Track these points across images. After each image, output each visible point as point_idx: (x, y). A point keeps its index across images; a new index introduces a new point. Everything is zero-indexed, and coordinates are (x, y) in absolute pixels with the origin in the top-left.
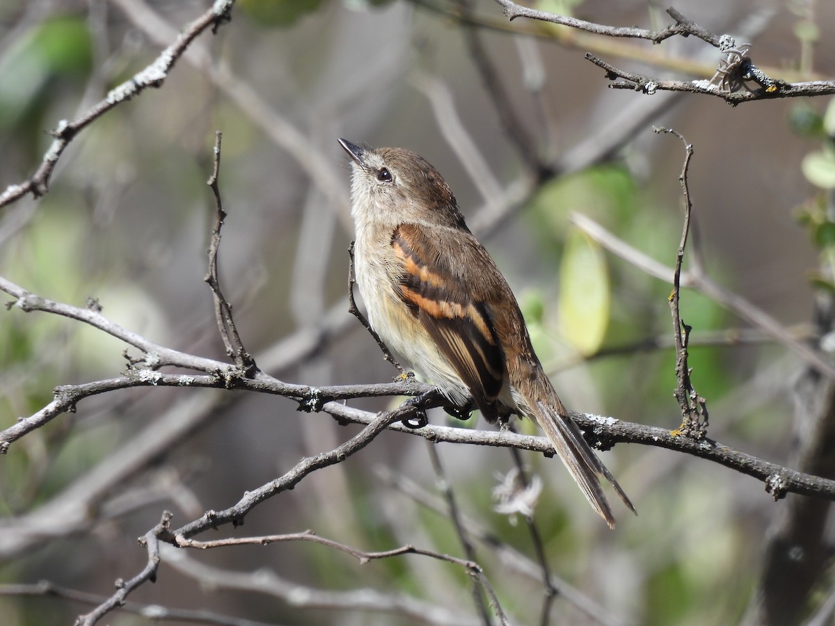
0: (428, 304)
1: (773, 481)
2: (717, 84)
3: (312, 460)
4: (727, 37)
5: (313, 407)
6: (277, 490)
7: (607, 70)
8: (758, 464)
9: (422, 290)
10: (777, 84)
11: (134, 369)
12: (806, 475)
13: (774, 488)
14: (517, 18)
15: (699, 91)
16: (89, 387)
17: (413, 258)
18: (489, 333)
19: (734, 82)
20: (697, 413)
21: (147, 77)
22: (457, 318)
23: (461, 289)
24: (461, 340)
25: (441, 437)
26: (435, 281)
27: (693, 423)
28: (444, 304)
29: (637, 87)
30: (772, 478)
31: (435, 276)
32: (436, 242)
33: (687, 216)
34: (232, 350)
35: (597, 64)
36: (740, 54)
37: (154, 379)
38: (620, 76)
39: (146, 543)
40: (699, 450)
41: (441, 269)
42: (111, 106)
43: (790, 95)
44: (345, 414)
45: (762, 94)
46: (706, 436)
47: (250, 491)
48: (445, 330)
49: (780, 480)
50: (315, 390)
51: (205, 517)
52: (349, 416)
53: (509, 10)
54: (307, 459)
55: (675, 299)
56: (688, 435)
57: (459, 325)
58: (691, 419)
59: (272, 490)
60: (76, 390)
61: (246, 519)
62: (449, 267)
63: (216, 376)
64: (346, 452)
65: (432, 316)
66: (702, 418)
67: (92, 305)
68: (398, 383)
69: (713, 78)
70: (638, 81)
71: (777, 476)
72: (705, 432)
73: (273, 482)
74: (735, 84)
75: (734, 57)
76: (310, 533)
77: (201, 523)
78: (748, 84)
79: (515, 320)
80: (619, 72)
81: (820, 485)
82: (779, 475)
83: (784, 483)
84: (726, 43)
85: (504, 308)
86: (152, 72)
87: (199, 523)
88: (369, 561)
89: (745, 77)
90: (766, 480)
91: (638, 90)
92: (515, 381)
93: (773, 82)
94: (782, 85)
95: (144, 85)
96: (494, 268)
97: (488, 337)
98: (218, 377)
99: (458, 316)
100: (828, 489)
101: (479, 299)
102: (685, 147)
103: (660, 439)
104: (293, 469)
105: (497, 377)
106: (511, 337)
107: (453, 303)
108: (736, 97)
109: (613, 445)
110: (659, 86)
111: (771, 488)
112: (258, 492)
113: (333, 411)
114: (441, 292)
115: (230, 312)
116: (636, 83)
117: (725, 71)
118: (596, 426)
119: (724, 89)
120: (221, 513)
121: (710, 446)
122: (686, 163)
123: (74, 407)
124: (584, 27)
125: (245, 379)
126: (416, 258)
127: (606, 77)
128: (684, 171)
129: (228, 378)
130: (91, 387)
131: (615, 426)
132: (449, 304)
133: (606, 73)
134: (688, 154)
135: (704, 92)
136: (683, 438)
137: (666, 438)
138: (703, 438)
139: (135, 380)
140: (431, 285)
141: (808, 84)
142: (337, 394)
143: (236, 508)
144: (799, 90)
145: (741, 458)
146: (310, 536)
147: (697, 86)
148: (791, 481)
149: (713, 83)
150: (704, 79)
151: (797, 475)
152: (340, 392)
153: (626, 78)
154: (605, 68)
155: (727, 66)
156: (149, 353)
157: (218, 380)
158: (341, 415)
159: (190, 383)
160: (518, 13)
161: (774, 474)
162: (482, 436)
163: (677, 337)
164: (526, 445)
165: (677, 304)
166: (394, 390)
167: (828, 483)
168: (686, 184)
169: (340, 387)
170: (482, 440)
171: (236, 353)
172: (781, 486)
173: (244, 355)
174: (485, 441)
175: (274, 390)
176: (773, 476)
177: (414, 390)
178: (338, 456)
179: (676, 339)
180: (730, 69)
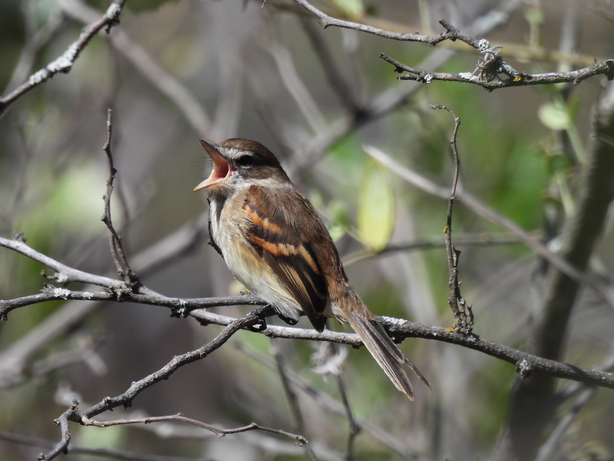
0: (270, 246)
1: (522, 364)
2: (477, 75)
3: (182, 358)
4: (484, 41)
5: (182, 314)
6: (156, 380)
7: (396, 66)
8: (510, 352)
9: (265, 236)
10: (522, 76)
11: (50, 287)
12: (545, 360)
13: (522, 370)
14: (330, 26)
15: (464, 81)
16: (16, 302)
17: (257, 212)
18: (315, 266)
19: (489, 75)
20: (465, 315)
21: (58, 65)
22: (291, 255)
23: (294, 234)
24: (295, 272)
25: (277, 334)
26: (274, 229)
27: (462, 322)
28: (281, 246)
29: (418, 78)
30: (521, 362)
31: (274, 225)
32: (273, 200)
33: (456, 170)
34: (121, 270)
35: (388, 61)
36: (494, 54)
37: (65, 295)
38: (405, 70)
39: (60, 424)
40: (467, 342)
41: (278, 220)
42: (32, 87)
43: (531, 83)
44: (205, 317)
45: (510, 82)
46: (473, 332)
47: (136, 381)
48: (283, 265)
49: (526, 364)
50: (183, 302)
51: (103, 402)
52: (208, 319)
53: (323, 21)
54: (178, 356)
55: (448, 231)
56: (459, 331)
57: (294, 261)
58: (461, 320)
59: (152, 381)
60: (7, 304)
61: (133, 402)
62: (284, 217)
63: (110, 292)
64: (206, 351)
65: (273, 255)
66: (469, 319)
67: (18, 237)
68: (245, 296)
69: (474, 72)
70: (419, 74)
71: (525, 361)
72: (471, 329)
73: (153, 374)
74: (491, 76)
75: (489, 56)
76: (181, 415)
77: (100, 407)
78: (499, 75)
79: (333, 255)
80: (405, 67)
81: (556, 367)
82: (526, 360)
83: (530, 366)
84: (483, 45)
85: (324, 246)
86: (63, 62)
87: (99, 406)
88: (224, 435)
89: (497, 70)
90: (517, 364)
91: (419, 81)
92: (334, 298)
93: (518, 74)
94: (525, 76)
95: (56, 71)
96: (317, 216)
97: (315, 269)
98: (112, 293)
99: (293, 254)
100: (562, 370)
101: (307, 240)
102: (454, 119)
103: (438, 334)
104: (168, 364)
105: (322, 298)
106: (329, 268)
107: (288, 245)
108: (491, 85)
109: (403, 340)
110: (434, 77)
111: (520, 370)
112: (142, 382)
113: (197, 315)
114: (279, 237)
115: (119, 242)
116: (417, 75)
117: (483, 67)
118: (391, 325)
119: (483, 80)
120: (115, 398)
121: (475, 339)
122: (455, 131)
123: (6, 316)
124: (379, 33)
125: (132, 295)
126: (259, 212)
127: (395, 71)
128: (453, 137)
129: (119, 294)
130: (18, 301)
131: (405, 326)
132: (286, 245)
133: (395, 68)
134: (456, 124)
135: (468, 81)
136: (455, 334)
137: (442, 334)
138: (470, 334)
139: (50, 296)
140: (272, 232)
141: (544, 75)
142: (200, 304)
143: (125, 394)
144: (538, 79)
145: (498, 348)
146: (181, 417)
147: (462, 77)
148: (535, 365)
149: (474, 75)
150: (467, 72)
151: (539, 360)
152: (202, 303)
153: (410, 72)
154: (394, 64)
155: (484, 63)
156: (60, 273)
157: (112, 295)
158: (203, 318)
159: (91, 297)
160: (330, 23)
161: (522, 359)
162: (307, 333)
163: (450, 259)
164: (339, 340)
165: (450, 235)
166: (242, 301)
167: (562, 366)
168: (455, 146)
169: (202, 299)
170: (307, 336)
171: (125, 272)
172: (527, 368)
173: (131, 274)
174: (309, 336)
175: (153, 302)
176: (521, 361)
177: (256, 301)
178: (201, 354)
179: (449, 261)
180: (487, 65)
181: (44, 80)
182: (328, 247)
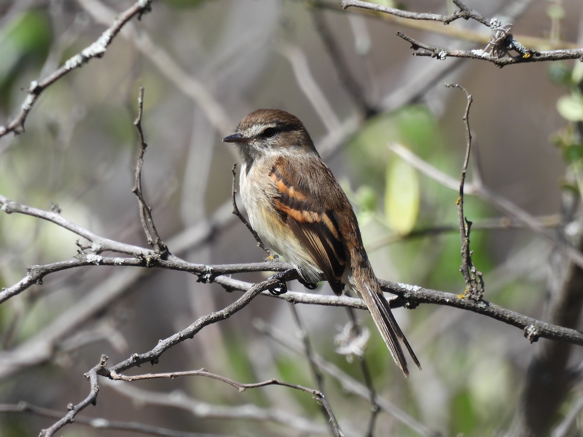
0: (295, 213)
1: (529, 330)
2: (489, 52)
3: (206, 318)
4: (495, 19)
5: (208, 280)
6: (182, 339)
7: (412, 43)
8: (519, 318)
9: (290, 203)
10: (531, 53)
11: (83, 254)
12: (552, 325)
13: (530, 335)
14: (350, 7)
15: (476, 57)
16: (51, 267)
17: (283, 181)
18: (337, 233)
19: (500, 51)
20: (476, 283)
21: (92, 51)
22: (315, 222)
23: (317, 203)
24: (318, 238)
25: (298, 300)
26: (300, 197)
27: (473, 289)
28: (306, 213)
29: (433, 55)
30: (528, 328)
31: (299, 193)
33: (469, 144)
34: (151, 240)
35: (405, 38)
36: (504, 32)
37: (97, 261)
38: (421, 47)
39: (89, 378)
40: (478, 308)
41: (303, 189)
42: (68, 72)
43: (539, 60)
44: (230, 284)
45: (520, 59)
46: (483, 298)
47: (163, 339)
48: (307, 231)
49: (534, 329)
50: (209, 268)
51: (131, 358)
52: (233, 285)
53: (343, 2)
54: (203, 317)
55: (460, 203)
56: (470, 298)
57: (317, 227)
58: (472, 287)
59: (178, 339)
60: (42, 269)
61: (160, 359)
62: (308, 187)
63: (140, 258)
64: (230, 312)
65: (297, 222)
66: (479, 286)
67: (54, 209)
68: (267, 262)
69: (486, 48)
70: (434, 51)
71: (532, 326)
72: (482, 296)
73: (179, 333)
74: (502, 52)
75: (500, 34)
76: (204, 370)
77: (129, 363)
78: (509, 52)
79: (353, 222)
80: (420, 44)
81: (562, 332)
82: (534, 325)
83: (537, 330)
84: (494, 24)
85: (345, 214)
86: (96, 47)
87: (127, 362)
88: (245, 390)
89: (508, 47)
90: (525, 329)
91: (434, 57)
93: (528, 50)
94: (534, 53)
95: (91, 56)
97: (336, 236)
98: (142, 259)
100: (568, 335)
101: (329, 208)
102: (467, 97)
103: (451, 300)
104: (193, 324)
105: (341, 263)
107: (312, 212)
108: (502, 62)
109: (418, 305)
110: (448, 54)
111: (528, 334)
112: (168, 340)
113: (222, 282)
114: (303, 204)
115: (150, 213)
116: (432, 52)
117: (494, 43)
118: (406, 292)
119: (494, 56)
120: (143, 355)
121: (485, 305)
122: (467, 108)
123: (41, 280)
124: (396, 13)
125: (160, 261)
126: (285, 181)
127: (411, 48)
128: (466, 114)
129: (148, 260)
130: (53, 266)
131: (419, 292)
132: (310, 213)
133: (411, 45)
134: (469, 102)
135: (480, 58)
136: (466, 300)
137: (454, 300)
138: (480, 300)
139: (83, 262)
140: (297, 200)
141: (552, 52)
142: (225, 270)
143: (153, 351)
144: (546, 56)
145: (507, 314)
146: (204, 372)
147: (475, 54)
148: (542, 330)
149: (486, 51)
150: (479, 49)
151: (545, 325)
152: (227, 269)
153: (425, 49)
154: (411, 42)
155: (496, 40)
156: (94, 242)
157: (142, 261)
158: (228, 285)
159: (122, 263)
160: (350, 4)
161: (530, 325)
162: (327, 299)
163: (462, 229)
164: (357, 305)
165: (462, 206)
166: (264, 267)
167: (567, 331)
168: (468, 122)
169: (227, 265)
170: (326, 302)
171: (155, 242)
172: (535, 333)
173: (160, 243)
174: (329, 302)
175: (180, 267)
176: (529, 326)
177: (278, 267)
178: (224, 315)
179: (461, 231)
180: (498, 42)
181: (79, 65)
182: (349, 215)
